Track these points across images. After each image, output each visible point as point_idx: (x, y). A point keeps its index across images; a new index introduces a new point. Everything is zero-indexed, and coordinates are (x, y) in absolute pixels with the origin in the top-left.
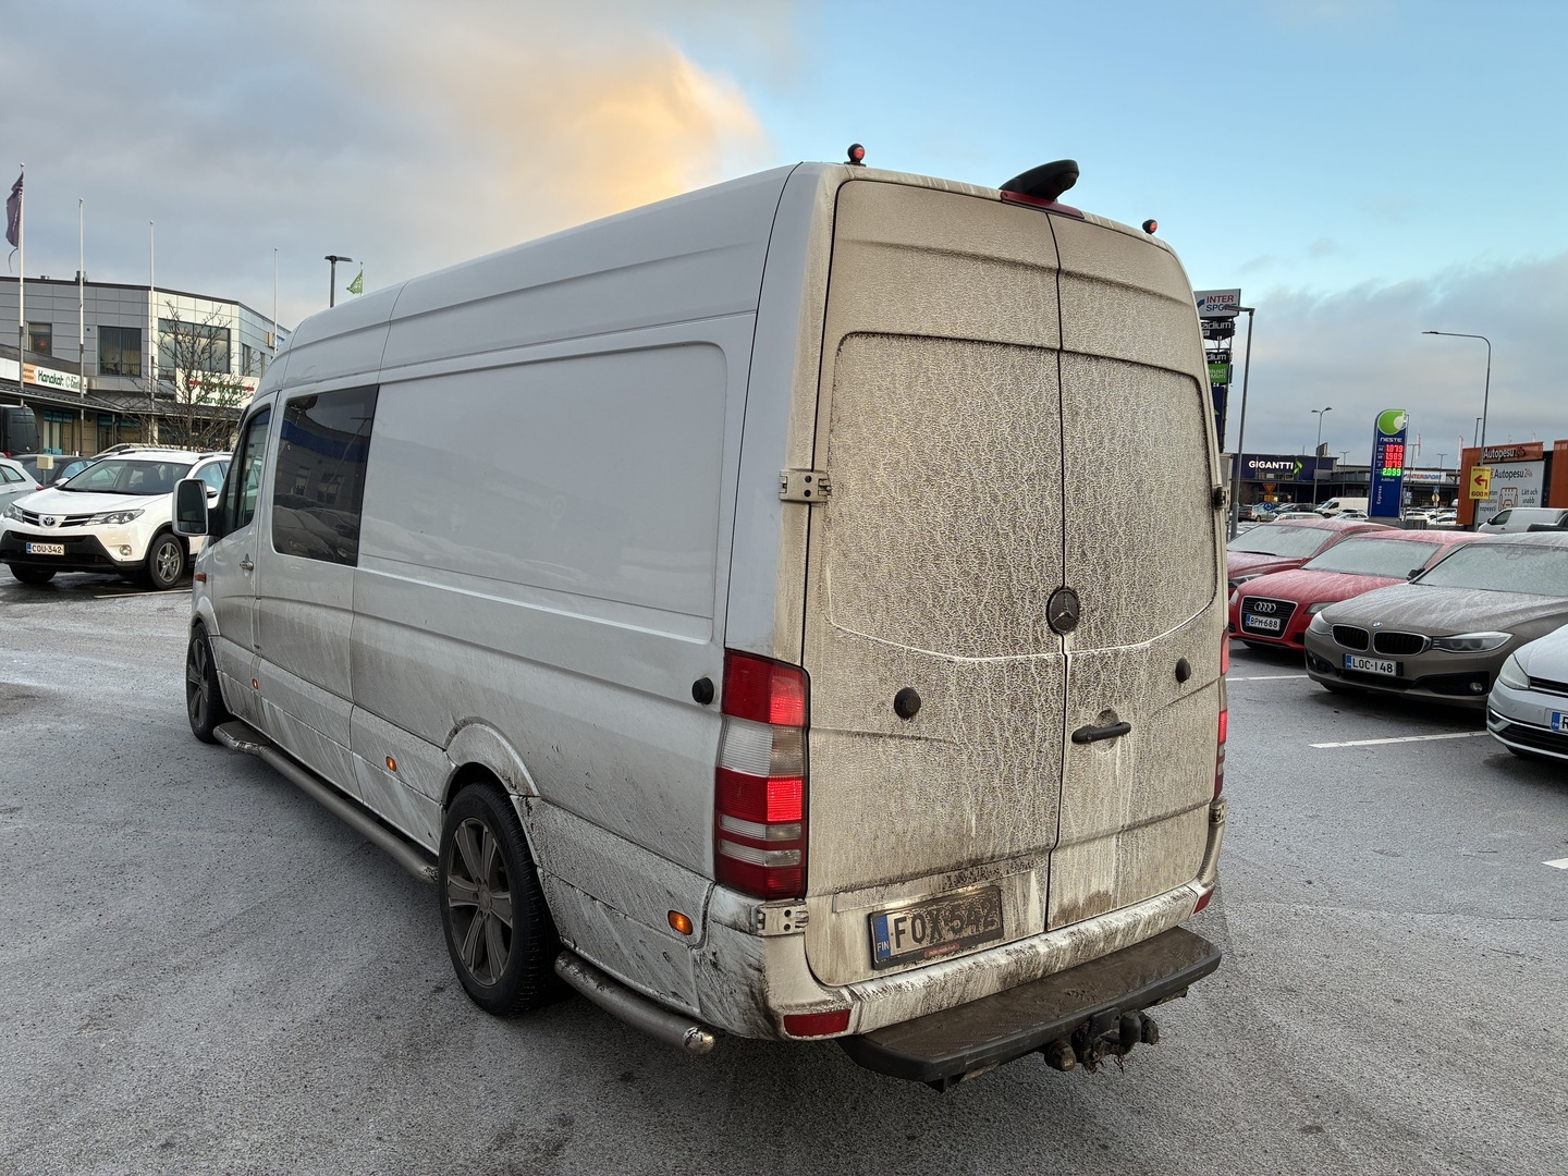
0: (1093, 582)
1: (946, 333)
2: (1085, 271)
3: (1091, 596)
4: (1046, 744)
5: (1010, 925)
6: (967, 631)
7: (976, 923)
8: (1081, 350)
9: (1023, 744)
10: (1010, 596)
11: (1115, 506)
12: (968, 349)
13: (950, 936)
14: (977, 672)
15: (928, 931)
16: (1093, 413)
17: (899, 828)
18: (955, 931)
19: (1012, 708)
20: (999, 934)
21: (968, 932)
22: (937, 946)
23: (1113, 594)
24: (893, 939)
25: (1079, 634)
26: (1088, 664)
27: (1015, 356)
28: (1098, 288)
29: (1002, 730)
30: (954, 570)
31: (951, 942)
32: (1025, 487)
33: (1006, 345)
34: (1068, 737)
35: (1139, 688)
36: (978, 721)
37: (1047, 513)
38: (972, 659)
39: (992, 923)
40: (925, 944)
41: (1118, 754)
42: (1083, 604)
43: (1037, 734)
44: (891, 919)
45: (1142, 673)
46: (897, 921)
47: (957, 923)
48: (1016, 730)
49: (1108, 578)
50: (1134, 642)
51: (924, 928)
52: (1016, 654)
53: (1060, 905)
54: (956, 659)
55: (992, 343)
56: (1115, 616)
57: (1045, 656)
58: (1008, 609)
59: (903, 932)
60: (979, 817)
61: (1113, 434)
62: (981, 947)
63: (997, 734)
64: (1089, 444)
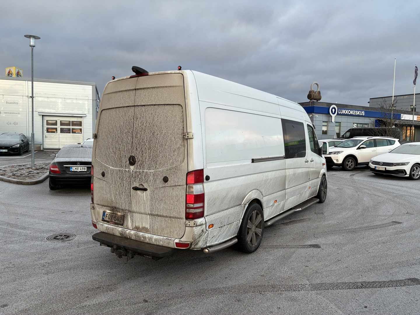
0: (139, 155)
1: (113, 107)
2: (141, 87)
3: (138, 158)
4: (127, 188)
5: (125, 224)
6: (113, 162)
7: (118, 220)
8: (139, 105)
9: (122, 187)
10: (121, 157)
11: (146, 138)
12: (117, 109)
13: (114, 221)
14: (113, 170)
15: (111, 218)
16: (142, 118)
17: (103, 196)
18: (115, 220)
19: (120, 179)
20: (122, 225)
21: (117, 222)
22: (111, 222)
23: (144, 158)
24: (105, 217)
25: (135, 166)
26: (136, 173)
27: (125, 109)
28: (145, 90)
29: (118, 183)
30: (112, 151)
31: (113, 222)
32: (125, 135)
33: (124, 107)
34: (131, 188)
35: (150, 181)
36: (114, 180)
37: (129, 140)
38: (113, 168)
39: (121, 222)
40: (110, 220)
41: (145, 195)
42: (136, 160)
43: (124, 185)
44: (106, 213)
45: (151, 177)
46: (107, 214)
47: (115, 219)
48: (120, 184)
49: (143, 154)
50: (150, 170)
51: (110, 217)
52: (121, 168)
53: (135, 225)
54: (110, 167)
55: (121, 107)
56: (144, 163)
57: (126, 169)
58: (120, 158)
59: (107, 216)
60: (115, 199)
61: (147, 122)
62: (119, 226)
63: (117, 183)
64: (140, 125)
